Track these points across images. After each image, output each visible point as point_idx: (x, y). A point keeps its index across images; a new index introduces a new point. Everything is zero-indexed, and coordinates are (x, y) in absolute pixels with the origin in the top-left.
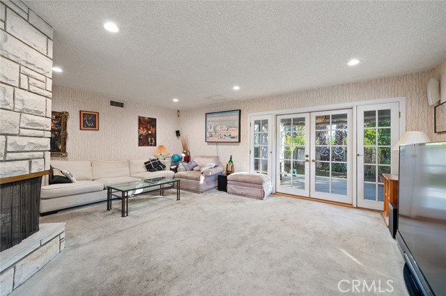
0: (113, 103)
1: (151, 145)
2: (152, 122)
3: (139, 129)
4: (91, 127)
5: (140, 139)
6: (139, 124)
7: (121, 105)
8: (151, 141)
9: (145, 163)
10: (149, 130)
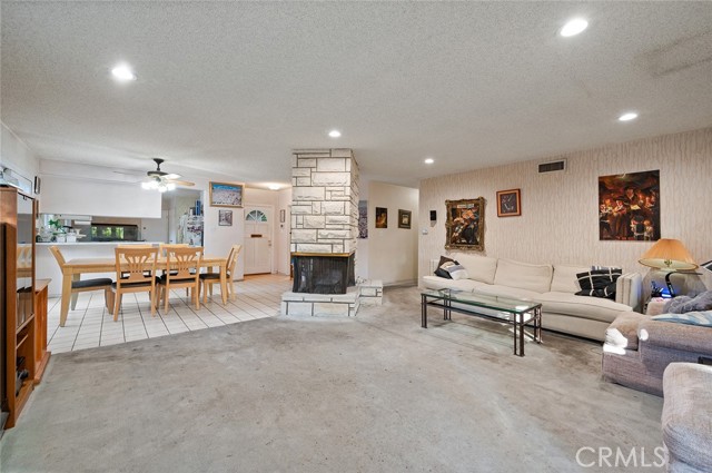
0: (544, 168)
1: (640, 238)
2: (648, 183)
3: (600, 203)
4: (511, 212)
5: (603, 225)
6: (600, 194)
7: (559, 166)
8: (641, 229)
9: (579, 276)
10: (635, 201)
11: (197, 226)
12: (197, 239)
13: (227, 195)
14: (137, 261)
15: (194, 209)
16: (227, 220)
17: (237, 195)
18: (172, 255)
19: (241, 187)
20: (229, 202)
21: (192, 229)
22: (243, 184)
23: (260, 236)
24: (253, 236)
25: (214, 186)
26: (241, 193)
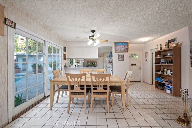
11: (111, 61)
12: (111, 66)
13: (121, 47)
14: (79, 80)
15: (110, 55)
16: (122, 58)
17: (126, 47)
18: (94, 77)
19: (128, 43)
20: (123, 50)
21: (109, 63)
22: (129, 41)
23: (135, 65)
24: (132, 65)
25: (116, 44)
26: (128, 45)
